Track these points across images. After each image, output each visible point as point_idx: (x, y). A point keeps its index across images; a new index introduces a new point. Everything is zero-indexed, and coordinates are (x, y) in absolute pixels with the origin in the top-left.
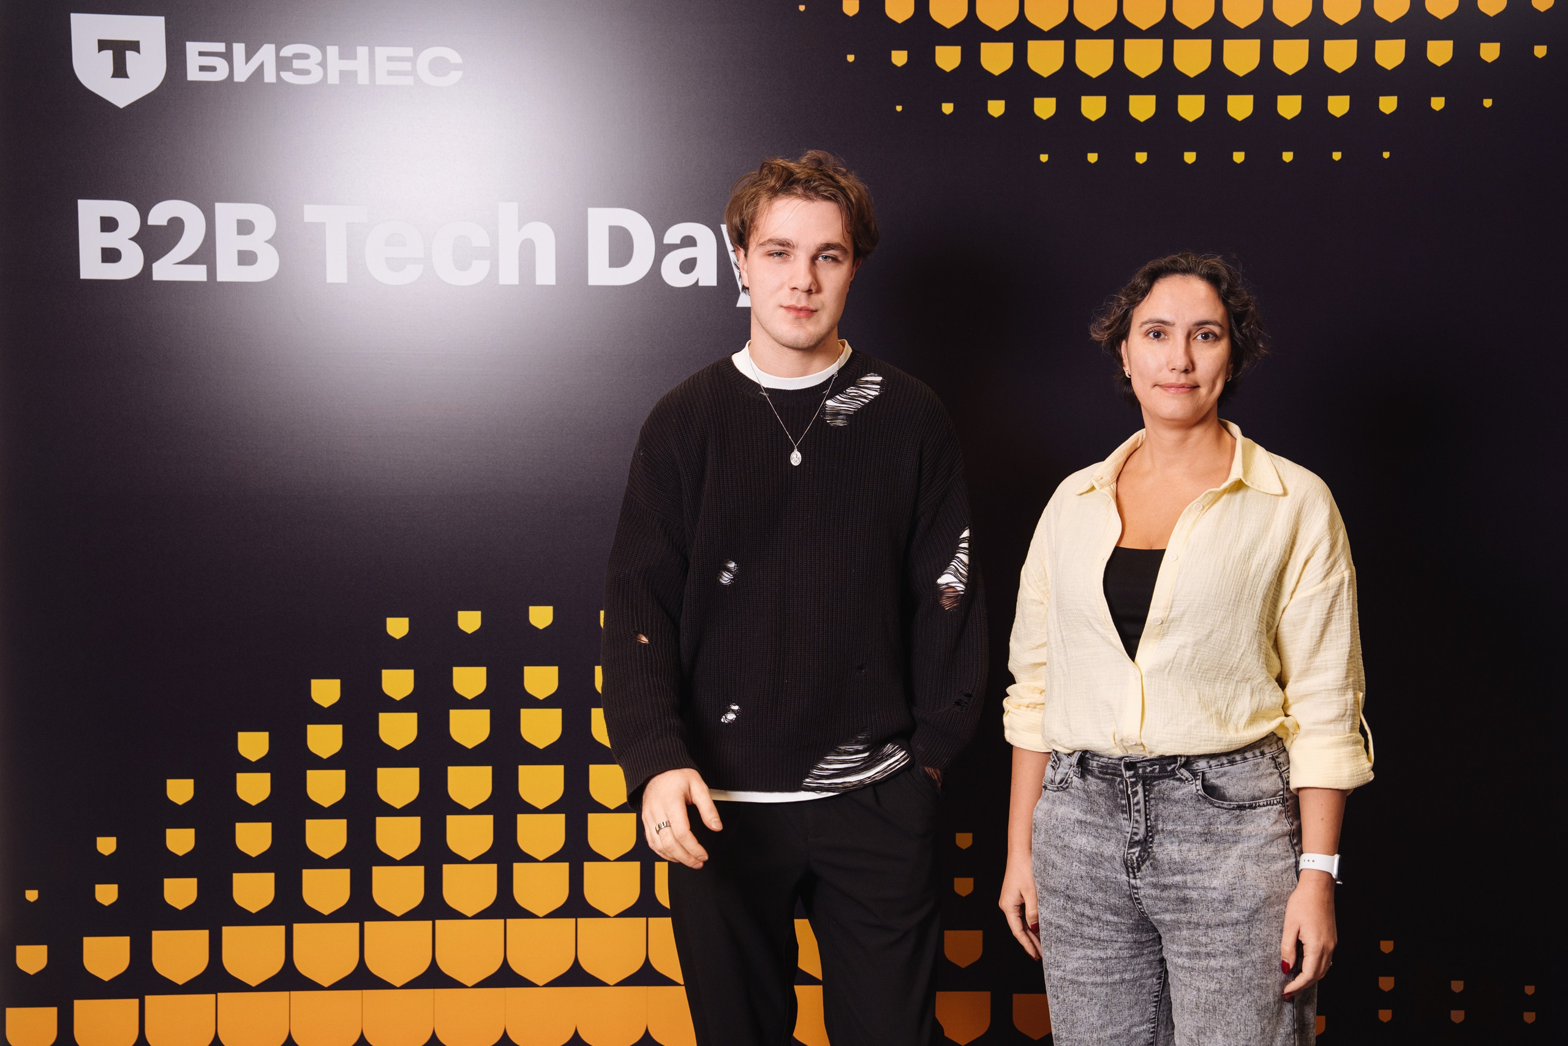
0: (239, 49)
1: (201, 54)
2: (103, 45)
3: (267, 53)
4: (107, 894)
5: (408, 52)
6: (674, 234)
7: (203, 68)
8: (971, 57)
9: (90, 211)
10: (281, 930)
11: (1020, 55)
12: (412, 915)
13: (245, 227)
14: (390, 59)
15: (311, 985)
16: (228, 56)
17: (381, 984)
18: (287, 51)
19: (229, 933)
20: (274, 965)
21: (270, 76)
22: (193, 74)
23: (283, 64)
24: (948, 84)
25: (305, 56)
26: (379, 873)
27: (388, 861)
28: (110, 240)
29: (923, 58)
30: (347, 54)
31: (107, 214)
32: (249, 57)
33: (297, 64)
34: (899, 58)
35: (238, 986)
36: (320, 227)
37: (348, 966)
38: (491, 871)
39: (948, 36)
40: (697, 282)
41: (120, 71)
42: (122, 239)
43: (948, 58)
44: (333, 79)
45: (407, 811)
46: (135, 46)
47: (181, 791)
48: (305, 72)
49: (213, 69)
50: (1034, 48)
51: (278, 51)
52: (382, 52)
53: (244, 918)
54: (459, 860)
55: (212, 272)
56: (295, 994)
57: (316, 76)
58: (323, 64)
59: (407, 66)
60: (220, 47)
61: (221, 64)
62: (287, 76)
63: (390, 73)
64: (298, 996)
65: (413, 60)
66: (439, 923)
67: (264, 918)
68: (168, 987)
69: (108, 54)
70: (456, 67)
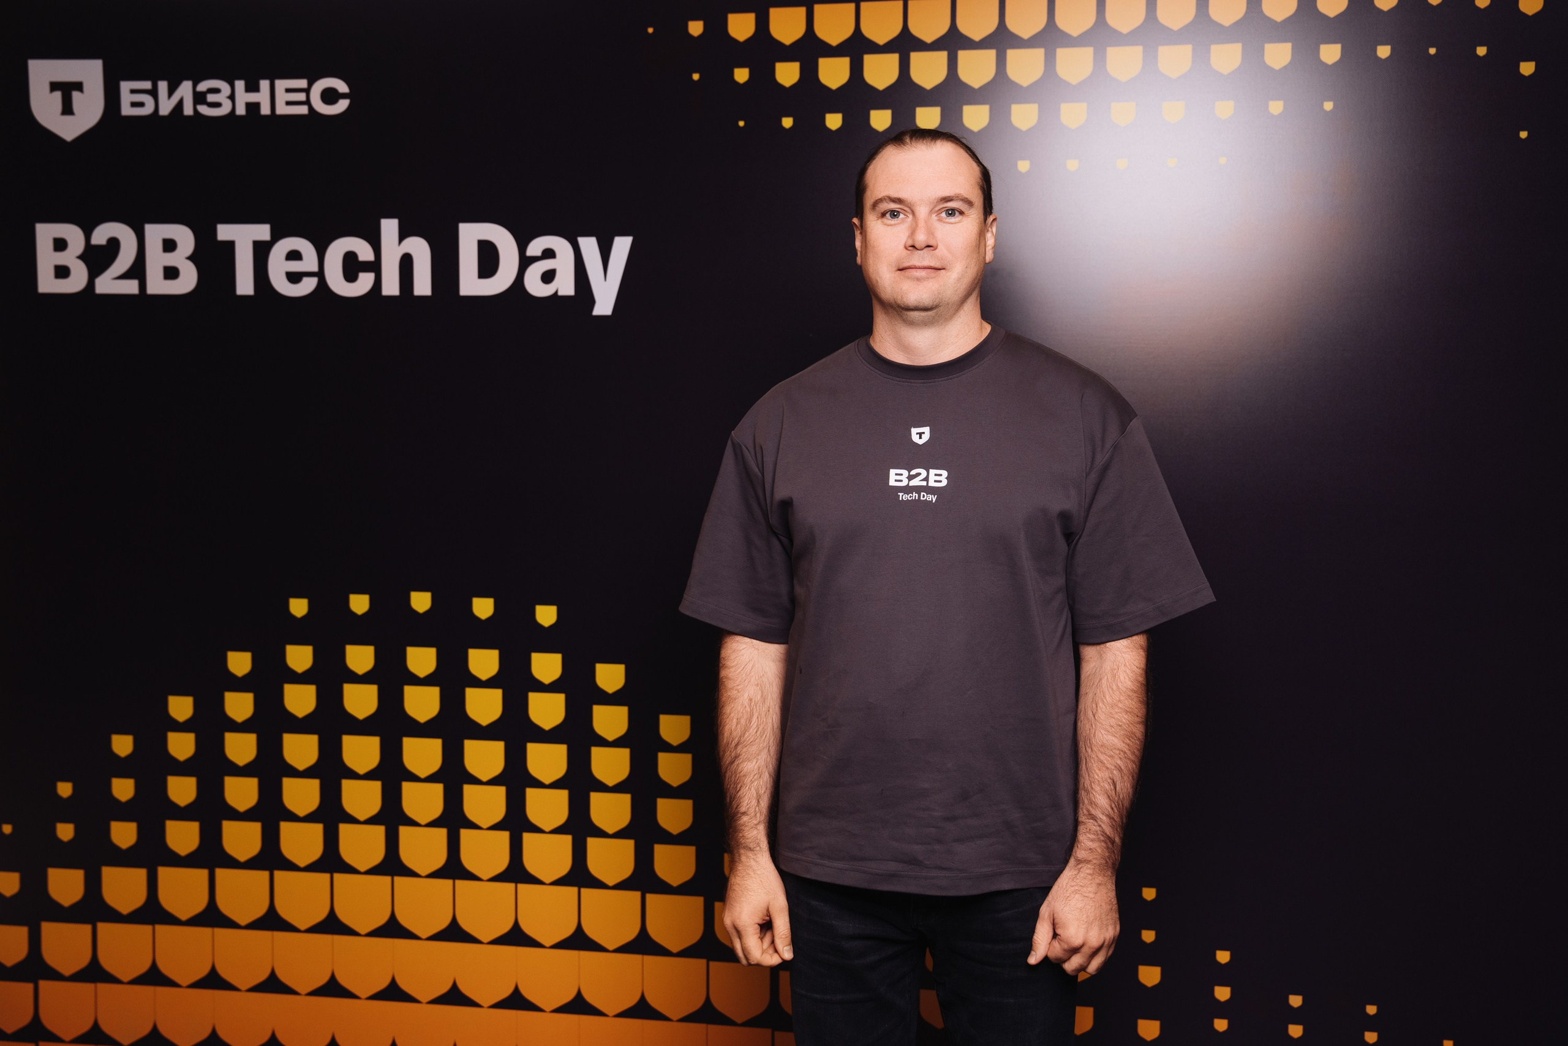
0: (163, 86)
1: (133, 91)
2: (54, 86)
3: (185, 89)
4: (65, 831)
5: (303, 83)
6: (535, 247)
7: (134, 104)
8: (809, 72)
9: (45, 233)
10: (204, 873)
11: (857, 69)
12: (312, 868)
13: (169, 246)
14: (288, 90)
15: (230, 924)
16: (154, 93)
17: (287, 927)
18: (203, 86)
19: (164, 872)
20: (199, 904)
21: (188, 110)
22: (127, 110)
23: (199, 98)
24: (788, 99)
25: (217, 91)
26: (285, 827)
27: (293, 817)
28: (62, 258)
29: (763, 74)
30: (252, 87)
31: (59, 235)
32: (171, 92)
33: (211, 98)
34: (741, 75)
35: (171, 920)
36: (230, 245)
37: (260, 910)
38: (379, 831)
39: (787, 53)
40: (556, 292)
41: (67, 109)
42: (70, 258)
43: (787, 74)
44: (241, 110)
45: (308, 773)
46: (78, 86)
47: (123, 745)
48: (217, 105)
49: (141, 104)
50: (871, 62)
51: (195, 86)
52: (281, 85)
53: (176, 860)
54: (353, 820)
55: (143, 286)
56: (218, 931)
57: (225, 110)
58: (232, 97)
59: (302, 97)
60: (147, 85)
61: (148, 100)
62: (204, 110)
63: (288, 103)
64: (220, 932)
65: (307, 91)
66: (336, 876)
67: (190, 861)
68: (114, 916)
69: (58, 95)
70: (344, 96)
